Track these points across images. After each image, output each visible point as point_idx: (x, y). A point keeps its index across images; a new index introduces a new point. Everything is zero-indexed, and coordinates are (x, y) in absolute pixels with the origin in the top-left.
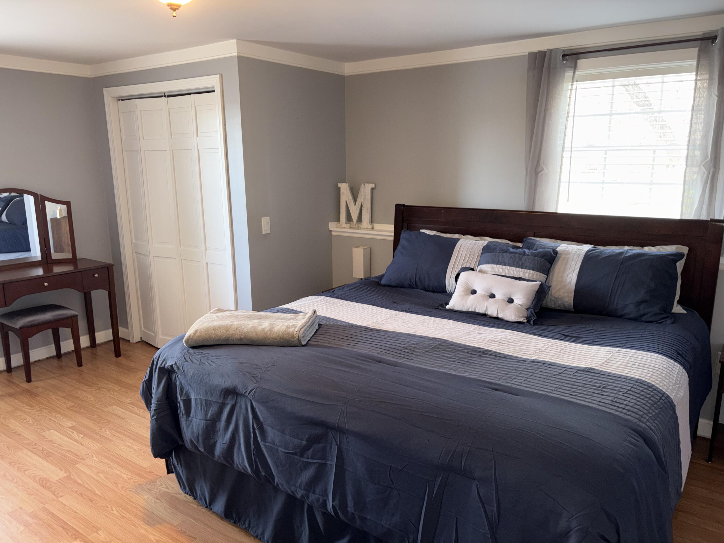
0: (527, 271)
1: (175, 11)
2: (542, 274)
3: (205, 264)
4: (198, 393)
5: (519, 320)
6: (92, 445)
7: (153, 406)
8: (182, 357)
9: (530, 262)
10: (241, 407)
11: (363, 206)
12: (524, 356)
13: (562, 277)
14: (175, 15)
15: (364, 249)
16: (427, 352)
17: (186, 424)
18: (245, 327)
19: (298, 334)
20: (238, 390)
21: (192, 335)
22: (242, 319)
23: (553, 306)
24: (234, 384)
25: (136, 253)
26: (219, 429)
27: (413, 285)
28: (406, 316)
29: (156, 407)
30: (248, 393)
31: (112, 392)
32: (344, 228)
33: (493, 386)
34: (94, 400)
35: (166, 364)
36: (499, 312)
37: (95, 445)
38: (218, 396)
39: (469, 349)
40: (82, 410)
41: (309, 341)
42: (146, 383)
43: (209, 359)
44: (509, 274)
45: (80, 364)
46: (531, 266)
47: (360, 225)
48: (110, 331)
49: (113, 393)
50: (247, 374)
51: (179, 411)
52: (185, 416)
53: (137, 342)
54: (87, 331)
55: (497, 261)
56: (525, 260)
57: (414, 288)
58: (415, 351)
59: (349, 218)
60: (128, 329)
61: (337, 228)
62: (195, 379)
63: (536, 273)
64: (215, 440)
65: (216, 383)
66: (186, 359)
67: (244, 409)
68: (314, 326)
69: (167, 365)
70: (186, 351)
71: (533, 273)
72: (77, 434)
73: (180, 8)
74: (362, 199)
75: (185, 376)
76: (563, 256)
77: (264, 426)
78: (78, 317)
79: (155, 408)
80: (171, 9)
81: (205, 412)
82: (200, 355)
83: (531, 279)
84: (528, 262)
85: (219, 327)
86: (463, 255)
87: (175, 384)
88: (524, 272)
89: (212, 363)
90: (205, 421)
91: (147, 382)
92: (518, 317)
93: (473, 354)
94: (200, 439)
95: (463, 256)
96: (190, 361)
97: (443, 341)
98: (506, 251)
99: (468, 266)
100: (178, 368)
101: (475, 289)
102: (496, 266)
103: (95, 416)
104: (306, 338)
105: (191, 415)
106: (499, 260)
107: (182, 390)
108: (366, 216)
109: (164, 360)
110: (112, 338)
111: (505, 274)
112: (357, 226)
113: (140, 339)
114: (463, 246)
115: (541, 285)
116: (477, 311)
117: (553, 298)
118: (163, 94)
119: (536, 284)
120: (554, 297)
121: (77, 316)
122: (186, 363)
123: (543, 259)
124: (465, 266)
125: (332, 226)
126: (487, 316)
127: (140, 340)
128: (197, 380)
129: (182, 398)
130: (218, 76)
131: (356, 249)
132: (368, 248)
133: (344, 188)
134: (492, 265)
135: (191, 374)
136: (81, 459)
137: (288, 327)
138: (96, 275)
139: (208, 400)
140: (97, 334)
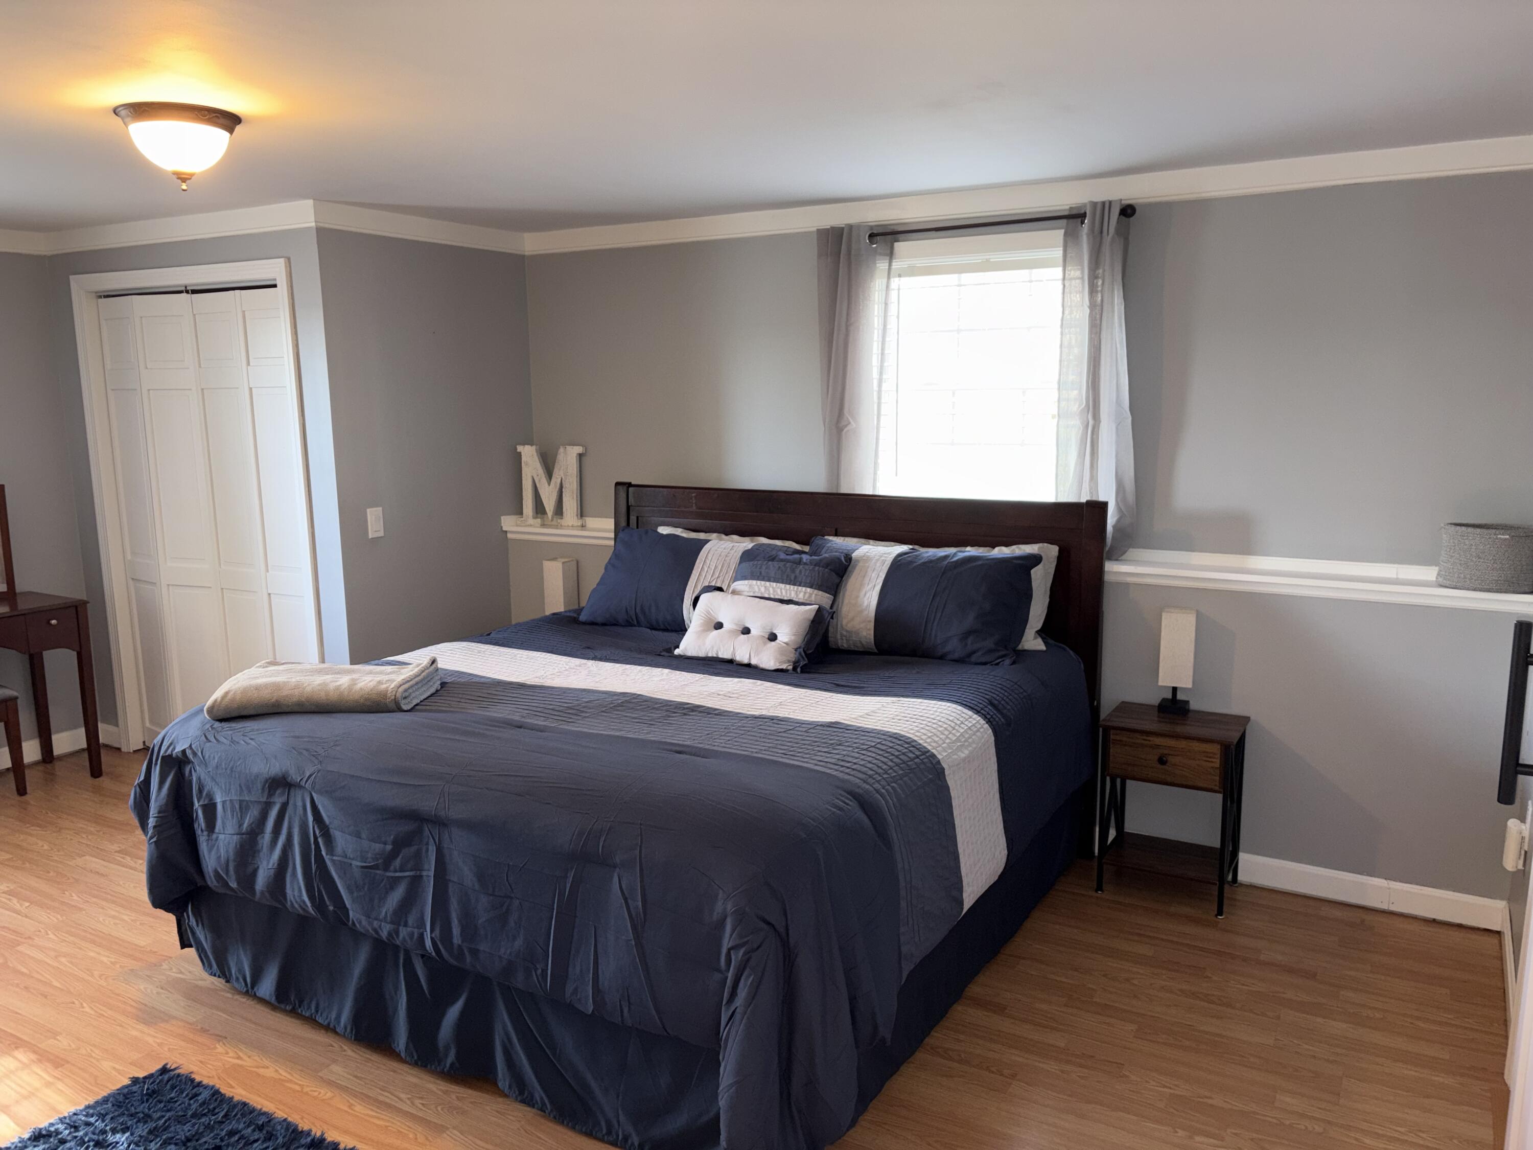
0: (802, 589)
1: (185, 182)
2: (824, 593)
3: (266, 597)
4: (227, 791)
5: (781, 667)
6: (46, 917)
7: (152, 822)
8: (202, 736)
9: (807, 574)
10: (295, 806)
11: (564, 486)
12: (751, 711)
13: (857, 597)
14: (184, 187)
15: (563, 563)
16: (603, 712)
17: (207, 845)
18: (309, 685)
19: (394, 692)
20: (290, 778)
21: (219, 700)
22: (308, 674)
23: (845, 645)
24: (283, 770)
25: (133, 579)
26: (262, 847)
27: (633, 620)
28: (597, 667)
29: (156, 822)
30: (305, 780)
31: (84, 836)
32: (531, 525)
33: (678, 749)
34: (50, 849)
35: (174, 749)
36: (752, 655)
37: (51, 917)
38: (260, 791)
39: (670, 706)
40: (28, 865)
41: (417, 705)
42: (140, 787)
43: (245, 736)
44: (774, 595)
45: (22, 791)
46: (808, 582)
47: (559, 521)
48: (82, 731)
49: (87, 836)
50: (305, 752)
51: (196, 826)
52: (205, 833)
53: (135, 751)
54: (36, 733)
55: (758, 574)
56: (800, 571)
57: (635, 626)
58: (583, 712)
59: (539, 509)
60: (117, 725)
61: (517, 526)
62: (222, 769)
63: (816, 591)
64: (256, 866)
65: (255, 770)
66: (209, 737)
67: (301, 809)
68: (432, 684)
69: (176, 751)
70: (208, 726)
71: (811, 592)
72: (18, 902)
73: (193, 178)
74: (562, 473)
75: (206, 766)
76: (861, 564)
77: (331, 831)
78: (18, 701)
79: (154, 824)
80: (178, 178)
81: (239, 822)
82: (231, 730)
83: (808, 602)
84: (804, 575)
85: (266, 686)
86: (711, 567)
87: (191, 782)
88: (797, 592)
89: (250, 741)
90: (238, 836)
91: (142, 786)
92: (780, 663)
93: (675, 713)
94: (231, 868)
95: (711, 569)
96: (215, 741)
97: (635, 696)
98: (773, 559)
99: (713, 584)
100: (195, 754)
101: (721, 620)
102: (757, 583)
103: (52, 874)
104: (411, 700)
105: (217, 830)
106: (761, 573)
107: (200, 791)
108: (570, 504)
109: (171, 744)
110: (84, 746)
111: (769, 594)
112: (554, 523)
113: (142, 744)
114: (711, 552)
115: (820, 611)
116: (720, 656)
117: (845, 633)
118: (183, 289)
119: (811, 610)
120: (847, 631)
121: (16, 698)
122: (208, 744)
123: (826, 570)
125: (508, 523)
126: (735, 663)
127: (141, 746)
128: (226, 769)
129: (201, 803)
130: (282, 261)
131: (548, 562)
132: (572, 560)
133: (528, 453)
134: (751, 581)
135: (216, 761)
136: (25, 938)
137: (380, 682)
138: (54, 622)
139: (243, 801)
140: (55, 738)
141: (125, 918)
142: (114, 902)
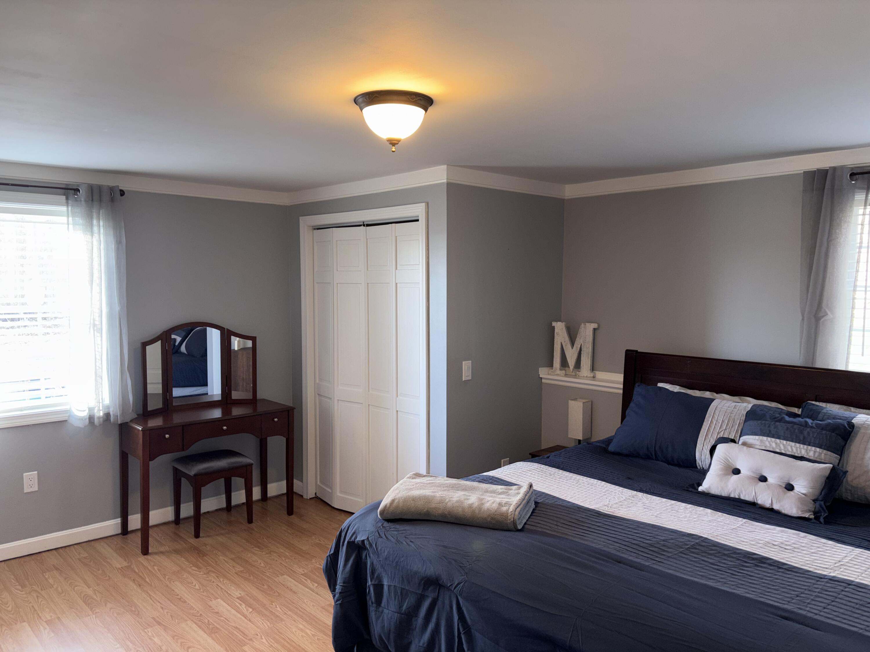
0: (811, 448)
1: (394, 146)
2: (832, 454)
3: (395, 412)
4: (393, 578)
5: (803, 516)
6: (262, 624)
7: (338, 588)
8: (376, 532)
9: (815, 436)
10: (443, 603)
11: (583, 350)
12: (819, 570)
13: (863, 459)
14: (394, 149)
15: (583, 403)
16: (681, 552)
17: (376, 614)
18: (450, 501)
19: (513, 515)
20: (441, 581)
21: (388, 505)
22: (445, 488)
23: (850, 498)
24: (437, 573)
25: (318, 394)
26: (416, 627)
27: (652, 455)
28: (647, 499)
29: (342, 589)
30: (454, 586)
31: (284, 559)
32: (558, 375)
33: (780, 613)
34: (264, 566)
35: (356, 537)
36: (774, 502)
37: (264, 624)
38: (417, 585)
39: (739, 554)
40: (252, 577)
41: (525, 524)
42: (330, 558)
43: (407, 538)
44: (785, 451)
45: (250, 521)
46: (817, 442)
47: (577, 373)
48: (284, 483)
49: (285, 559)
50: (453, 562)
51: (368, 598)
52: (374, 605)
53: (310, 499)
54: (260, 482)
55: (768, 432)
56: (808, 432)
57: (653, 459)
58: (664, 551)
59: (564, 363)
60: (302, 482)
61: (548, 374)
62: (390, 561)
63: (825, 451)
64: (410, 640)
65: (415, 568)
66: (381, 533)
67: (448, 607)
68: (530, 504)
69: (358, 539)
70: (380, 524)
71: (821, 452)
72: (245, 607)
73: (399, 143)
74: (581, 341)
75: (378, 557)
76: (862, 431)
77: (473, 631)
78: (253, 466)
79: (340, 591)
80: (390, 144)
81: (399, 604)
82: (396, 531)
83: (818, 460)
84: (813, 437)
85: (420, 498)
86: (718, 421)
87: (366, 564)
88: (807, 450)
89: (411, 543)
90: (399, 615)
91: (332, 558)
92: (802, 511)
93: (746, 562)
94: (392, 637)
95: (719, 423)
96: (385, 538)
97: (702, 539)
98: (781, 420)
99: (726, 436)
100: (371, 545)
101: (738, 467)
102: (767, 439)
103: (265, 587)
104: (522, 520)
105: (383, 605)
106: (770, 431)
107: (373, 572)
108: (586, 362)
109: (354, 533)
110: (285, 491)
111: (780, 450)
112: (573, 374)
113: (314, 494)
114: (718, 409)
115: (833, 470)
116: (742, 497)
117: (850, 488)
118: (362, 223)
119: (826, 468)
120: (852, 486)
121: (252, 464)
122: (380, 539)
123: (833, 434)
124: (722, 436)
125: (543, 372)
127: (314, 496)
128: (393, 562)
129: (373, 583)
130: (424, 204)
131: (573, 402)
132: (589, 401)
133: (560, 327)
134: (761, 437)
135: (386, 554)
136: (249, 640)
137: (500, 504)
138: (276, 420)
139: (404, 589)
140: (269, 486)
141: (308, 631)
142: (301, 617)
